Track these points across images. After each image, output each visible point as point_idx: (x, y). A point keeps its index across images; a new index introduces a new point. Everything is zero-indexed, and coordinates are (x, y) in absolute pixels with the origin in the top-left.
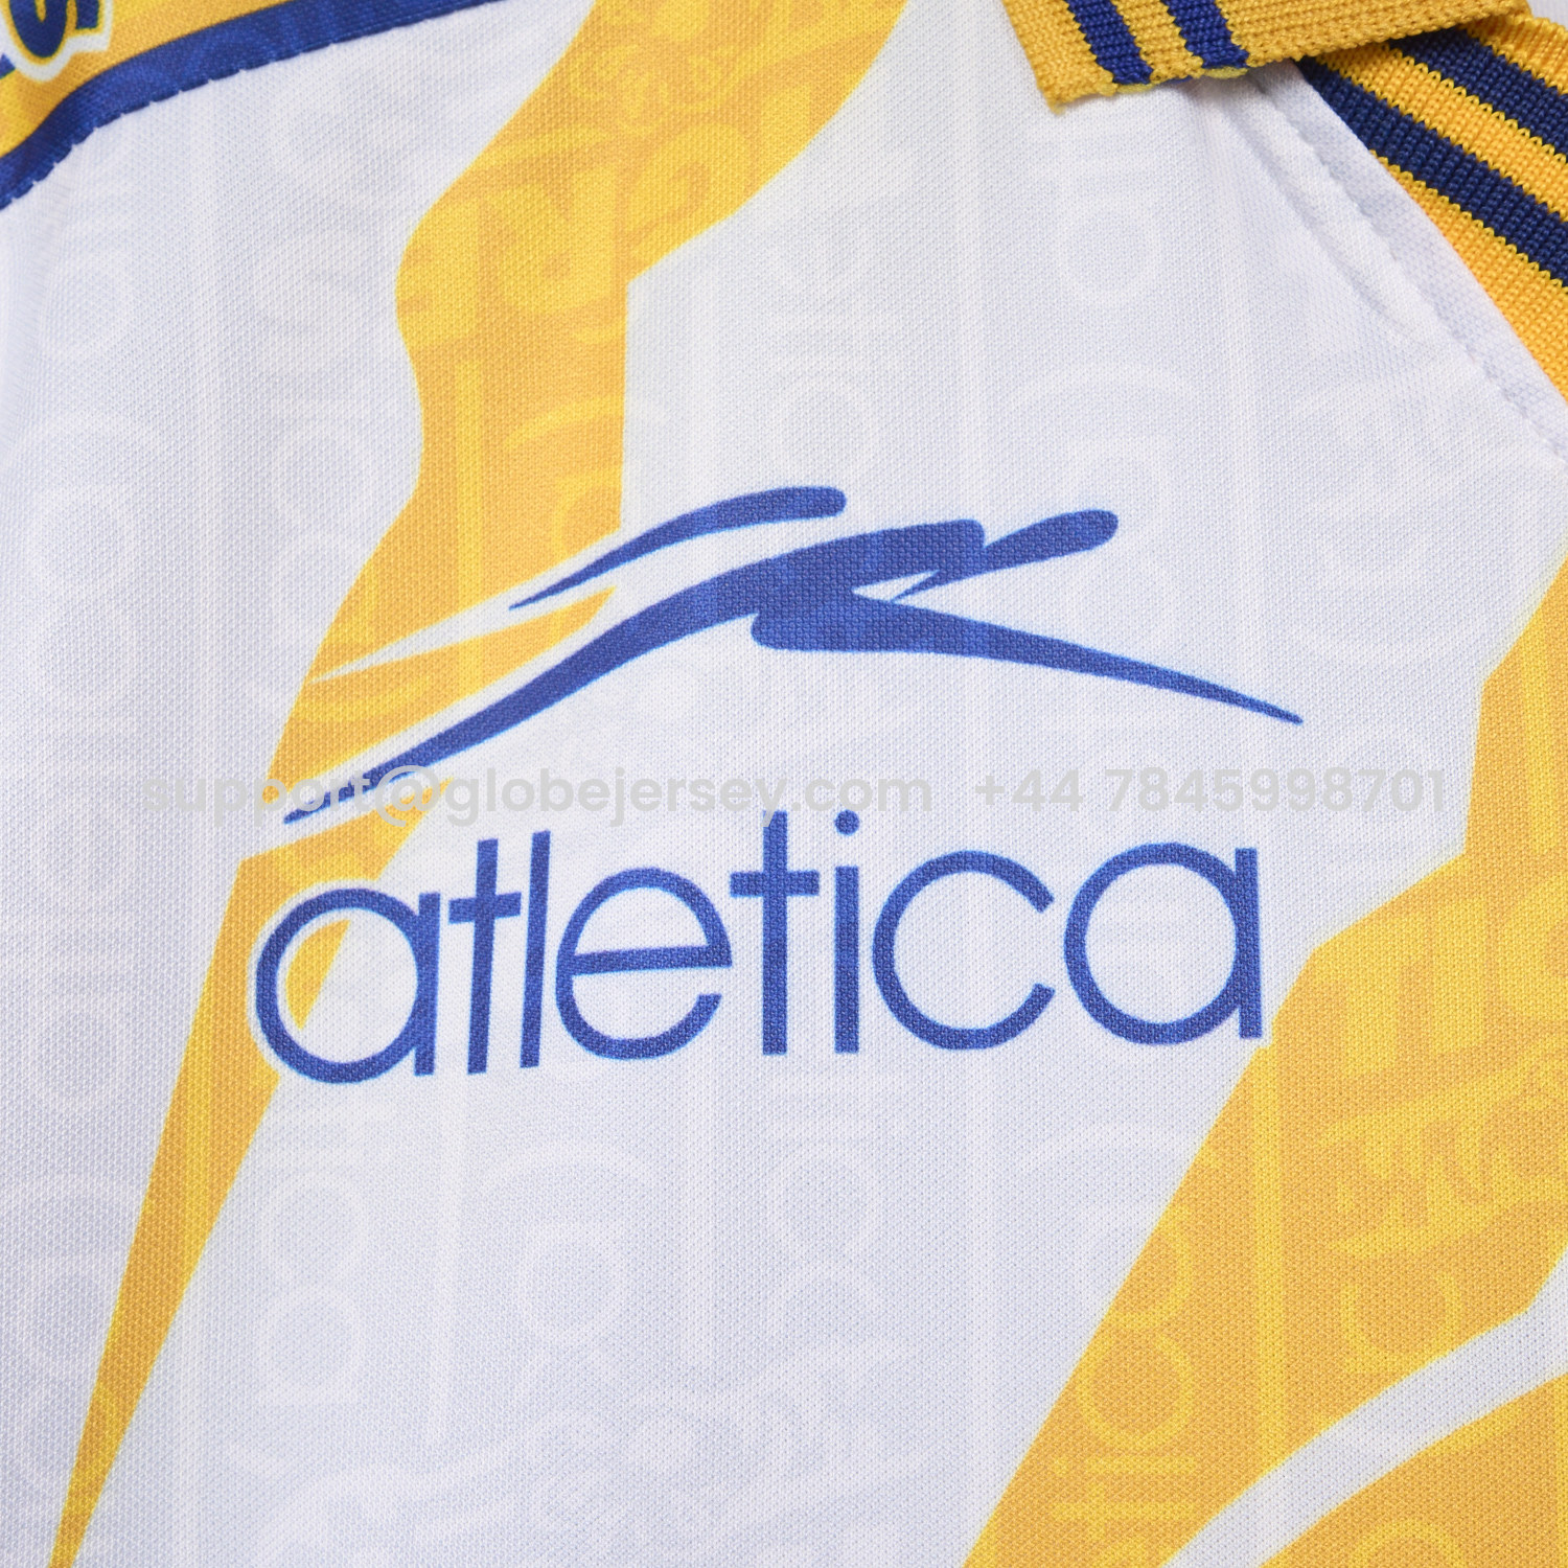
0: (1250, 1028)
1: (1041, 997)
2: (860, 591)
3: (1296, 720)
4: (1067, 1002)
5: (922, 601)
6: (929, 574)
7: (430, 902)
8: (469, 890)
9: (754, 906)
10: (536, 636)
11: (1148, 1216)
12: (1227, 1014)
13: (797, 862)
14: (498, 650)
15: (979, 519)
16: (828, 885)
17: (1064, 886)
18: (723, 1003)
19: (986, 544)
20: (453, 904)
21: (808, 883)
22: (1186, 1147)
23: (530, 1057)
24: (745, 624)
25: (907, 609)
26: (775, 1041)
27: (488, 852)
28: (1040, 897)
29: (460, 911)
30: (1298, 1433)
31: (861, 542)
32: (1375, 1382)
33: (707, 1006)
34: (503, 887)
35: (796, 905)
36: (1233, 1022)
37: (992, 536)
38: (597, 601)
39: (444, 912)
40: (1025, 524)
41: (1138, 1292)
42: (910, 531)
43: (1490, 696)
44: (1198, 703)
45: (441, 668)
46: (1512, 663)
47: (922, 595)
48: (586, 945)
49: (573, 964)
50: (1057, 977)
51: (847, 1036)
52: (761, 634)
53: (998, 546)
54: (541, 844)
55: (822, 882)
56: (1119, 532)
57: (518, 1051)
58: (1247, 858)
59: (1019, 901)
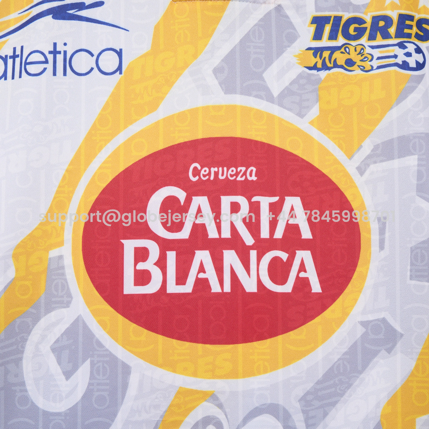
0: (121, 73)
1: (92, 69)
2: (67, 12)
3: (128, 31)
4: (96, 69)
5: (76, 13)
6: (78, 10)
7: (6, 56)
8: (12, 54)
9: (52, 55)
10: (22, 18)
11: (106, 99)
12: (118, 71)
13: (58, 49)
14: (16, 20)
15: (85, 2)
16: (62, 53)
17: (96, 54)
18: (47, 69)
19: (86, 5)
20: (10, 56)
21: (60, 53)
22: (112, 89)
23: (20, 77)
24: (51, 16)
25: (74, 14)
26: (55, 74)
27: (15, 49)
28: (92, 55)
29: (11, 57)
30: (125, 127)
31: (68, 5)
32: (136, 120)
33: (45, 69)
34: (17, 54)
35: (58, 55)
36: (118, 72)
37: (87, 4)
38: (30, 13)
39: (8, 57)
40: (91, 3)
41: (104, 109)
42: (75, 3)
43: (155, 28)
44: (115, 28)
45: (8, 23)
46: (159, 23)
47: (76, 12)
48: (28, 61)
49: (26, 64)
50: (94, 66)
51: (65, 74)
52: (53, 17)
53: (87, 6)
54: (22, 47)
55: (61, 53)
56: (105, 4)
57: (19, 76)
58: (121, 50)
59: (90, 56)
